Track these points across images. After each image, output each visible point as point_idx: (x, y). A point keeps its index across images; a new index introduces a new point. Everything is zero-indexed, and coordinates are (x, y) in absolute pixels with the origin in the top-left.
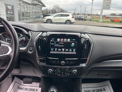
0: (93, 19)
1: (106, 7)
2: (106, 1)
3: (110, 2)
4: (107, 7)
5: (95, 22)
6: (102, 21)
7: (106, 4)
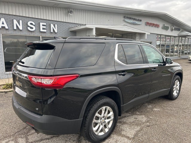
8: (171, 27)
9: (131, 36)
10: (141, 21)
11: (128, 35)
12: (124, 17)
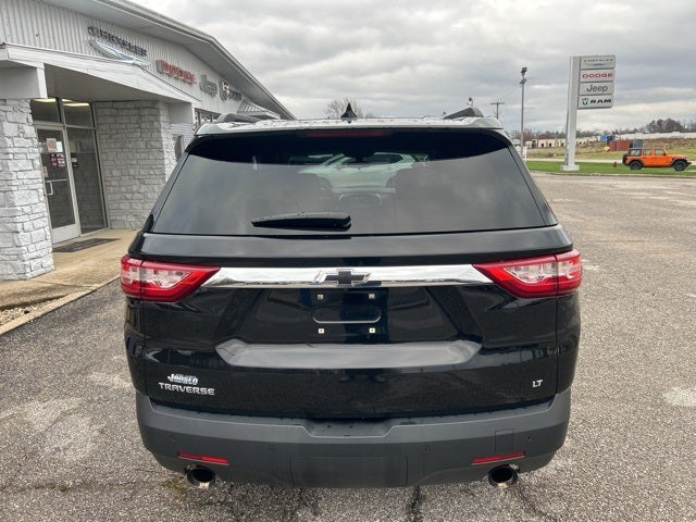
0: (551, 156)
1: (591, 98)
2: (589, 72)
3: (610, 75)
4: (597, 98)
5: (544, 174)
6: (577, 168)
7: (588, 86)
8: (221, 86)
9: (136, 112)
10: (143, 53)
11: (116, 105)
12: (91, 30)
